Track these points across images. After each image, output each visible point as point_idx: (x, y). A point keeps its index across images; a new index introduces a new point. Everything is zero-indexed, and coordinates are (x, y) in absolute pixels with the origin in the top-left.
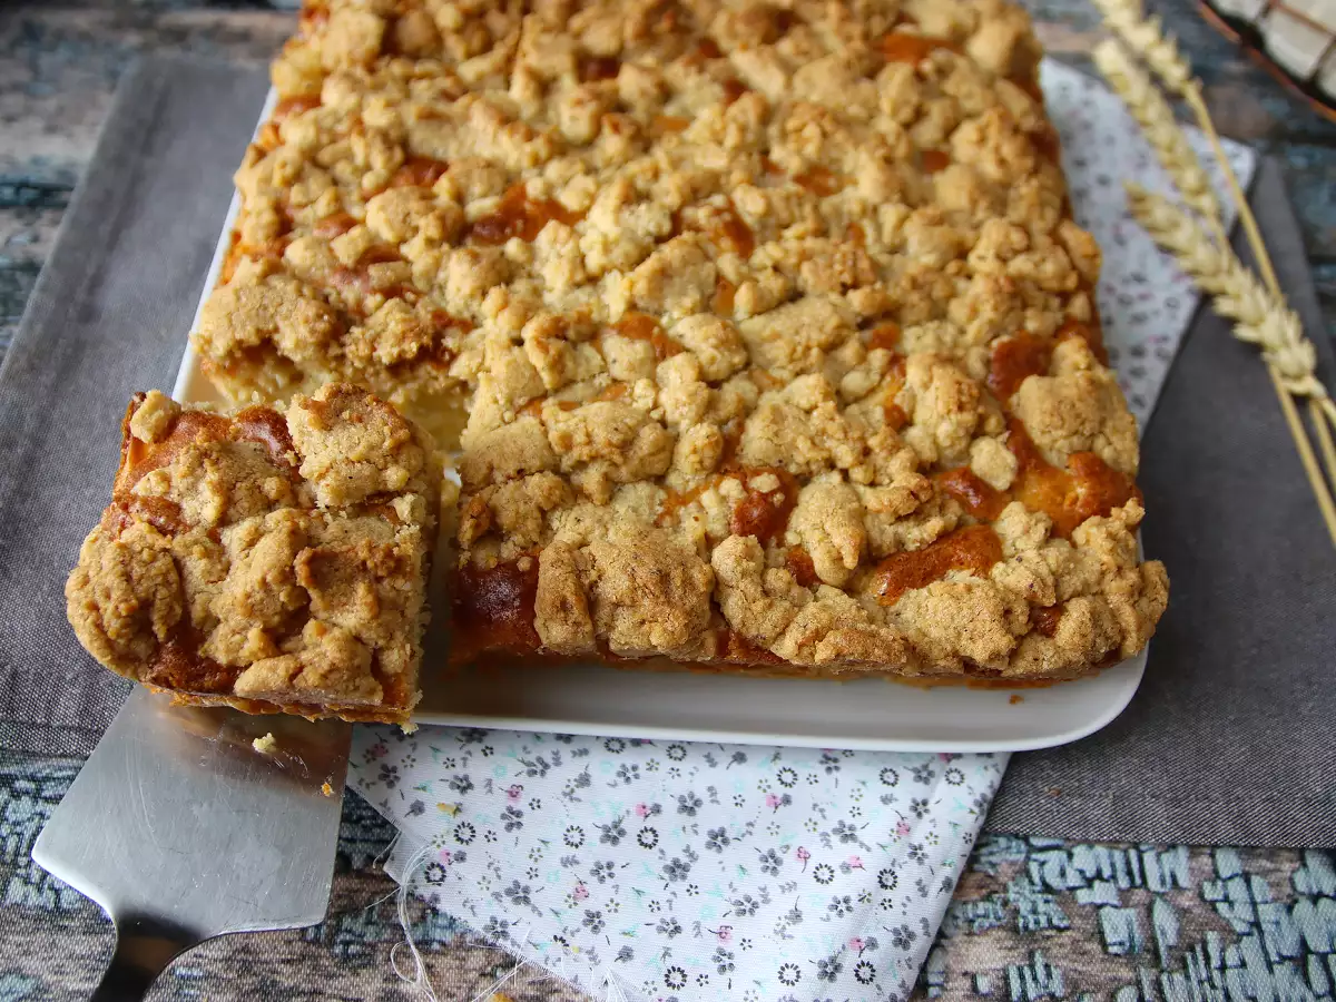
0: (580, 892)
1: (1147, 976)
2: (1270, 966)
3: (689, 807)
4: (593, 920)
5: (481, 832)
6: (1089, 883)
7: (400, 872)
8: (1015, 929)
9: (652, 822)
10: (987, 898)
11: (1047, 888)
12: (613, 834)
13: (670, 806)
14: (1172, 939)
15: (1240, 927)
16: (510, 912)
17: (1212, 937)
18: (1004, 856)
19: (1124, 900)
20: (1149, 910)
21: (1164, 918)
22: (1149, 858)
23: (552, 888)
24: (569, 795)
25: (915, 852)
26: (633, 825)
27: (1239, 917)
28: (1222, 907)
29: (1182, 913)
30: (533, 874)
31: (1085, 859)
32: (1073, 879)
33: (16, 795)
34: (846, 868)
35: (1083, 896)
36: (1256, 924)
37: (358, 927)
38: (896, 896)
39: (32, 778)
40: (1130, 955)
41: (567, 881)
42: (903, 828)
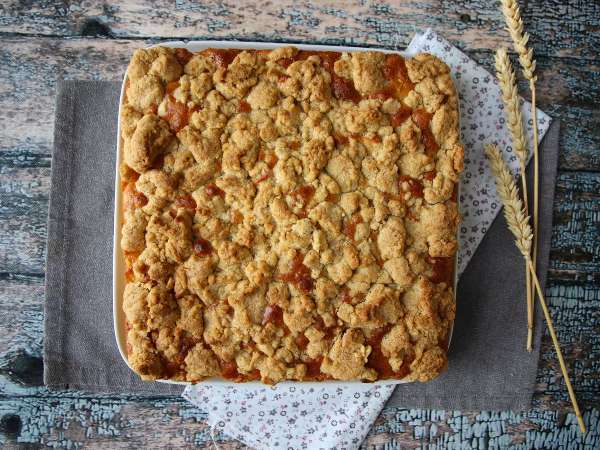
0: (264, 428)
1: (425, 444)
2: (462, 441)
3: (296, 405)
4: (268, 435)
5: (234, 413)
6: (413, 419)
7: (212, 423)
8: (388, 433)
9: (285, 409)
10: (383, 424)
11: (401, 421)
12: (273, 413)
13: (290, 405)
14: (434, 434)
15: (456, 431)
16: (243, 433)
17: (447, 434)
18: (390, 413)
19: (423, 424)
20: (430, 427)
21: (434, 429)
22: (433, 412)
23: (256, 427)
24: (260, 403)
25: (362, 418)
26: (279, 411)
27: (456, 429)
28: (452, 426)
29: (439, 427)
30: (250, 423)
31: (413, 413)
32: (409, 418)
33: (94, 403)
34: (341, 422)
35: (411, 423)
36: (461, 430)
37: (200, 437)
38: (354, 430)
39: (97, 398)
40: (421, 439)
41: (260, 425)
42: (359, 411)
